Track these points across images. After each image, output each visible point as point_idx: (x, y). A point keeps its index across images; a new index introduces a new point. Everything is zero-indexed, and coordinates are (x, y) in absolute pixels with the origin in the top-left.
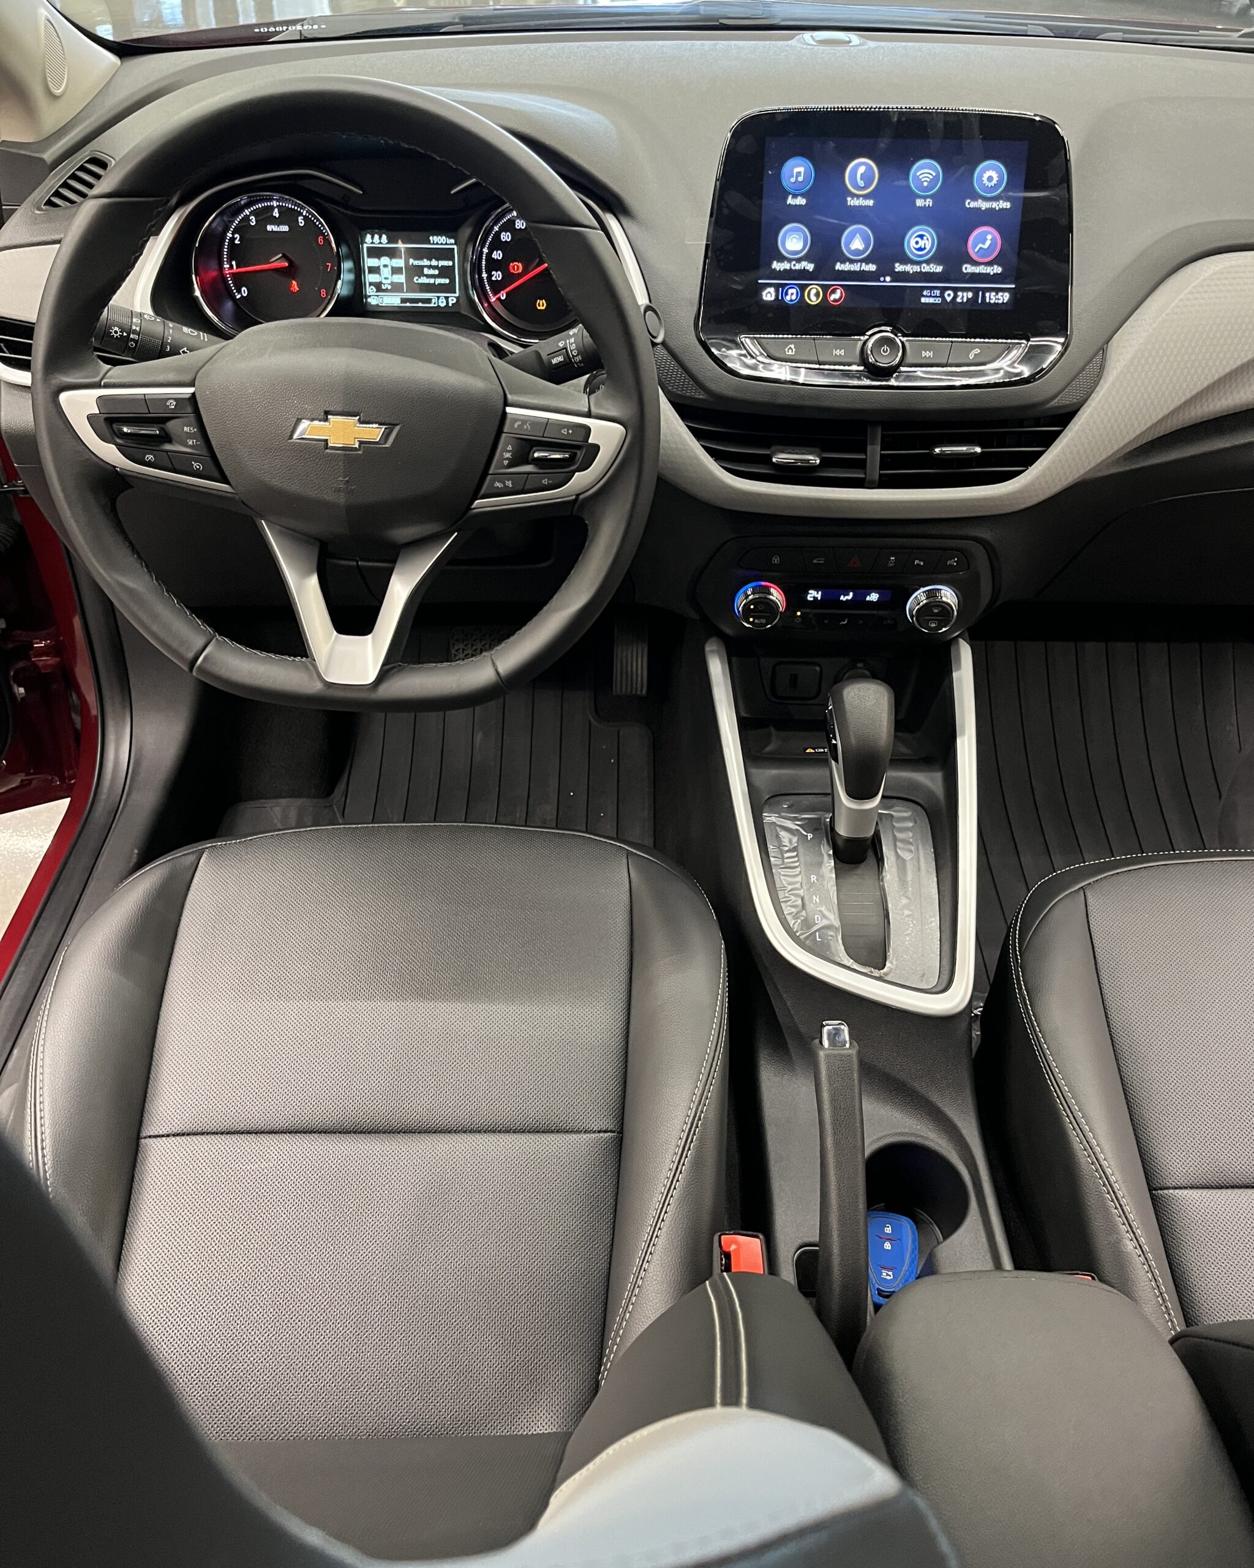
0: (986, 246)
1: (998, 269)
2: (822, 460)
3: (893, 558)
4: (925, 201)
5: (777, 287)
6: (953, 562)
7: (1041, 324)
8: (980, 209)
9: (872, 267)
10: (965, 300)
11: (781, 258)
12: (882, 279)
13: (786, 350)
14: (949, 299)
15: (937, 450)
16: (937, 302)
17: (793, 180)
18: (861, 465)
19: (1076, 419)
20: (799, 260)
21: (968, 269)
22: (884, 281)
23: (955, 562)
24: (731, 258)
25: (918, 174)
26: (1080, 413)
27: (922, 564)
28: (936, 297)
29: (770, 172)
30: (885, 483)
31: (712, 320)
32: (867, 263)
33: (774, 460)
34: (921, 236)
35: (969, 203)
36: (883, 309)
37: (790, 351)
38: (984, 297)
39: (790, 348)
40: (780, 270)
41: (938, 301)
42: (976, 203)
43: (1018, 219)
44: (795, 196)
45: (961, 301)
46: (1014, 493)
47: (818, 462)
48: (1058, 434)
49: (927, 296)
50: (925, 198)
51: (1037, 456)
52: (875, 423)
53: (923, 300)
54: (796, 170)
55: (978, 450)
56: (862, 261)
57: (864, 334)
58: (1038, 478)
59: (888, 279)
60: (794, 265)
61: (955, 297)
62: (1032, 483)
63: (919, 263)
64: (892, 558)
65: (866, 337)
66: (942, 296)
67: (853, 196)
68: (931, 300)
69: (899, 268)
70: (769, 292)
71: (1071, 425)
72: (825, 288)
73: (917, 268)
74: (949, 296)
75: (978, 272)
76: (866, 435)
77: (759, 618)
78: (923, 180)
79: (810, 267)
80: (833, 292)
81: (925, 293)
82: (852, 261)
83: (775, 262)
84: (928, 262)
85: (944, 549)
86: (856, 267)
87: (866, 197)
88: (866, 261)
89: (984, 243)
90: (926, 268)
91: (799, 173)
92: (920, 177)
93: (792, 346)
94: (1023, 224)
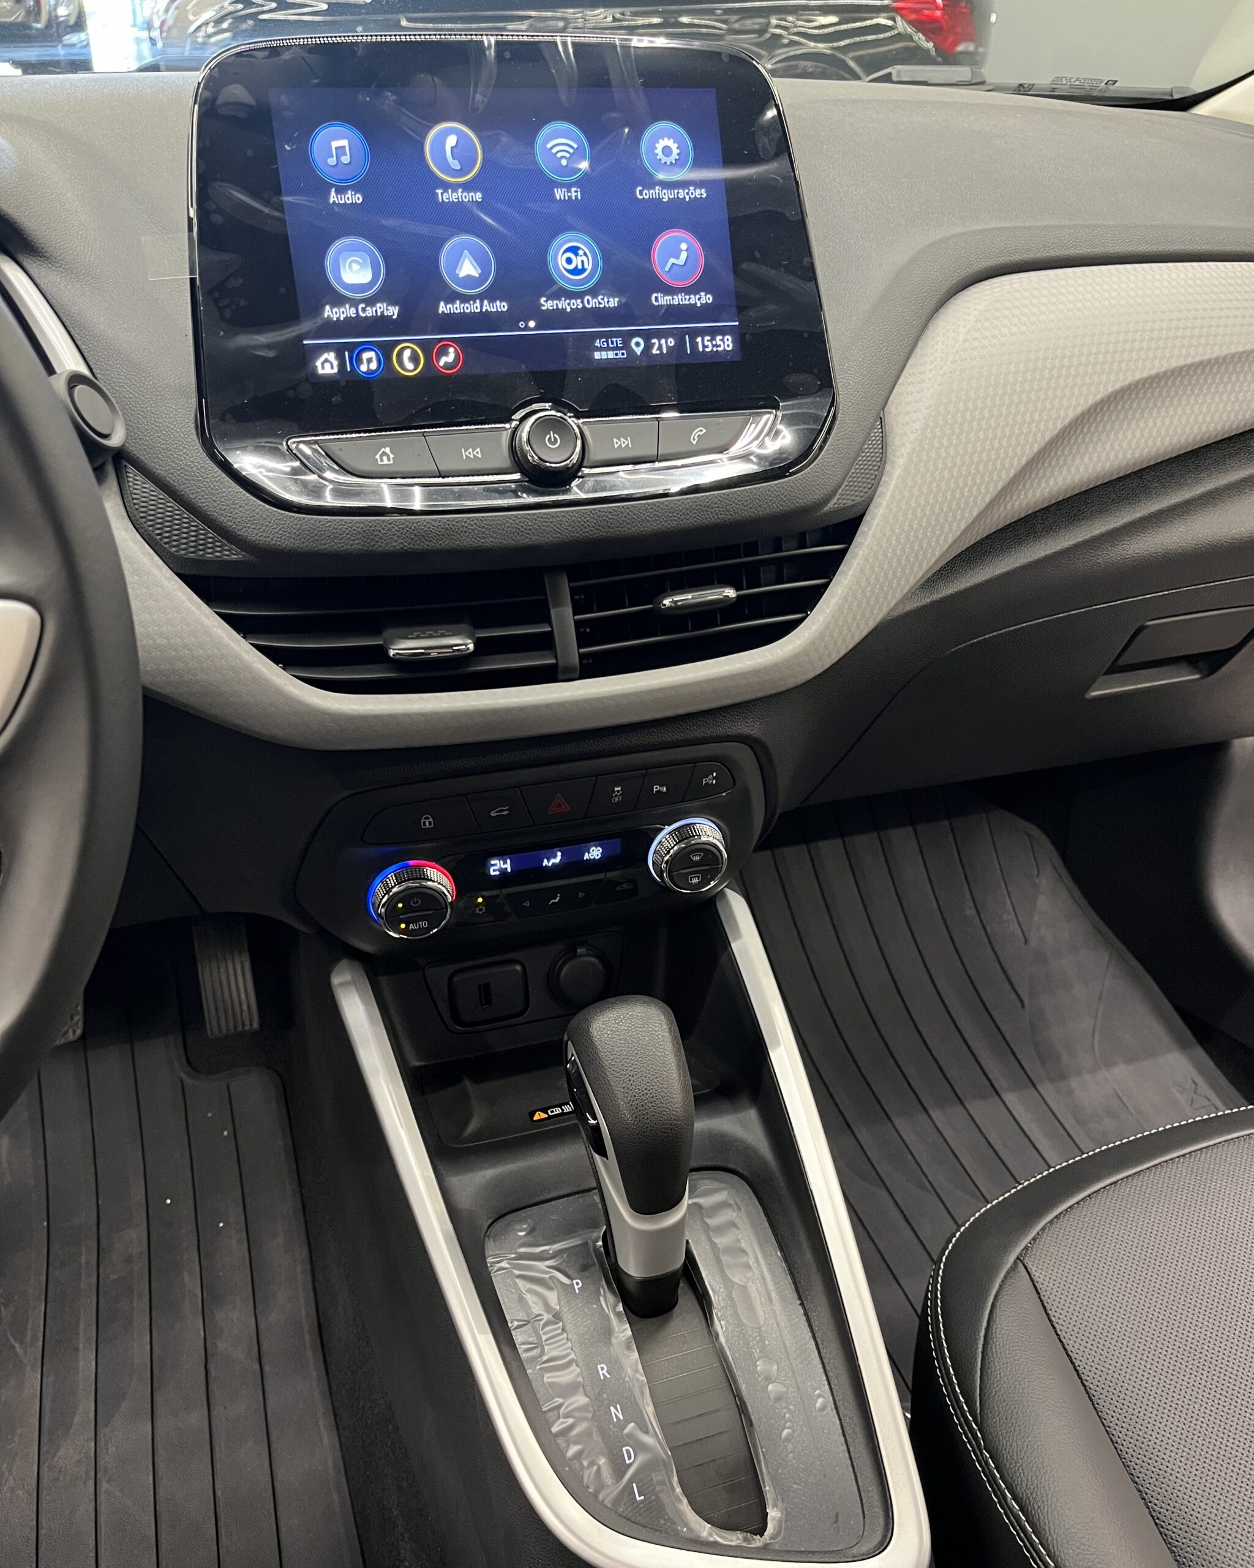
0: (681, 260)
1: (706, 298)
2: (478, 643)
3: (619, 789)
4: (569, 191)
5: (339, 350)
6: (711, 780)
7: (792, 379)
8: (660, 200)
9: (501, 306)
10: (665, 351)
11: (339, 300)
12: (522, 324)
13: (378, 457)
14: (638, 351)
15: (667, 602)
16: (620, 356)
17: (332, 161)
18: (546, 642)
19: (863, 528)
20: (370, 302)
21: (660, 300)
22: (527, 328)
23: (714, 778)
24: (243, 303)
25: (549, 146)
26: (867, 518)
27: (665, 789)
28: (617, 348)
29: (288, 148)
30: (592, 668)
31: (228, 416)
32: (492, 300)
33: (392, 653)
34: (574, 250)
35: (641, 192)
36: (532, 373)
37: (385, 458)
38: (694, 345)
39: (384, 453)
40: (338, 319)
41: (621, 354)
42: (652, 191)
43: (724, 215)
44: (340, 191)
45: (658, 352)
46: (796, 656)
47: (471, 647)
48: (843, 553)
49: (601, 349)
50: (569, 186)
51: (817, 593)
52: (554, 569)
53: (597, 355)
54: (335, 144)
55: (731, 593)
56: (481, 297)
57: (509, 420)
58: (827, 627)
59: (532, 324)
60: (364, 310)
61: (648, 347)
62: (821, 637)
63: (580, 295)
64: (616, 789)
65: (514, 424)
66: (626, 345)
67: (446, 186)
68: (611, 355)
69: (547, 305)
70: (326, 360)
71: (858, 539)
72: (425, 346)
73: (577, 304)
74: (637, 345)
75: (676, 302)
76: (545, 594)
77: (415, 920)
78: (559, 155)
79: (393, 311)
80: (443, 351)
81: (597, 344)
82: (465, 299)
83: (328, 308)
84: (594, 292)
85: (694, 762)
86: (474, 307)
87: (467, 187)
88: (490, 295)
89: (678, 257)
90: (591, 303)
91: (340, 149)
92: (554, 151)
93: (388, 450)
94: (733, 222)
